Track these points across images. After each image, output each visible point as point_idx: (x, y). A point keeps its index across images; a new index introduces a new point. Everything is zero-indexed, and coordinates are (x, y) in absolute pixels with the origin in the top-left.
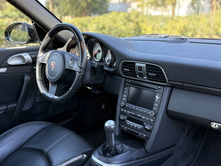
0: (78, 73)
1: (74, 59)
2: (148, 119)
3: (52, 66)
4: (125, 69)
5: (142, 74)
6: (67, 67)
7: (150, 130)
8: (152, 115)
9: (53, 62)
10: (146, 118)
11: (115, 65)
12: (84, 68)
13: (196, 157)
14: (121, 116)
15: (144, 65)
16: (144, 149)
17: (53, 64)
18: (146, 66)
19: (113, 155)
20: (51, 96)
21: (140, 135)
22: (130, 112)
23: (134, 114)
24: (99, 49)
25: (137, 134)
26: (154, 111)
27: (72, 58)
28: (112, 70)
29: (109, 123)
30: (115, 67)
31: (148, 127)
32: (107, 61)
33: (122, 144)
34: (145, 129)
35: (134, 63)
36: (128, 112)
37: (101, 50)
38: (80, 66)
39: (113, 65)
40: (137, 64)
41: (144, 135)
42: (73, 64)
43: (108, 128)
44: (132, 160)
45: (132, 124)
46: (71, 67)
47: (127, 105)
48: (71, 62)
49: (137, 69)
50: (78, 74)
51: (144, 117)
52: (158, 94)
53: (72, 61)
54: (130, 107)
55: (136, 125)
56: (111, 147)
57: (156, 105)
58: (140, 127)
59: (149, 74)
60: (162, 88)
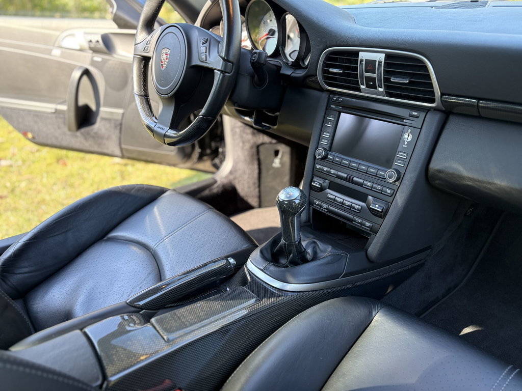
0: (219, 73)
1: (212, 40)
2: (379, 187)
3: (163, 61)
4: (331, 70)
5: (373, 79)
6: (195, 62)
7: (381, 212)
8: (391, 180)
9: (164, 51)
10: (374, 185)
11: (306, 63)
12: (235, 61)
13: (470, 273)
14: (315, 179)
15: (380, 57)
16: (363, 253)
17: (165, 56)
18: (385, 60)
19: (294, 263)
20: (163, 129)
21: (358, 223)
22: (336, 172)
23: (345, 175)
24: (273, 28)
25: (351, 220)
26: (396, 170)
27: (206, 38)
28: (299, 74)
29: (288, 194)
30: (306, 68)
31: (377, 206)
32: (290, 55)
33: (316, 241)
34: (370, 211)
35: (356, 54)
36: (333, 171)
37: (276, 29)
38: (223, 56)
39: (304, 64)
40: (364, 56)
41: (368, 224)
42: (207, 54)
43: (285, 204)
44: (336, 276)
45: (340, 197)
46: (205, 59)
47: (331, 155)
48: (203, 49)
49: (361, 67)
50: (218, 76)
51: (369, 184)
52: (409, 131)
53: (207, 45)
54: (338, 159)
55: (348, 201)
56: (290, 245)
57: (402, 155)
58: (357, 204)
59: (393, 79)
60: (422, 115)
